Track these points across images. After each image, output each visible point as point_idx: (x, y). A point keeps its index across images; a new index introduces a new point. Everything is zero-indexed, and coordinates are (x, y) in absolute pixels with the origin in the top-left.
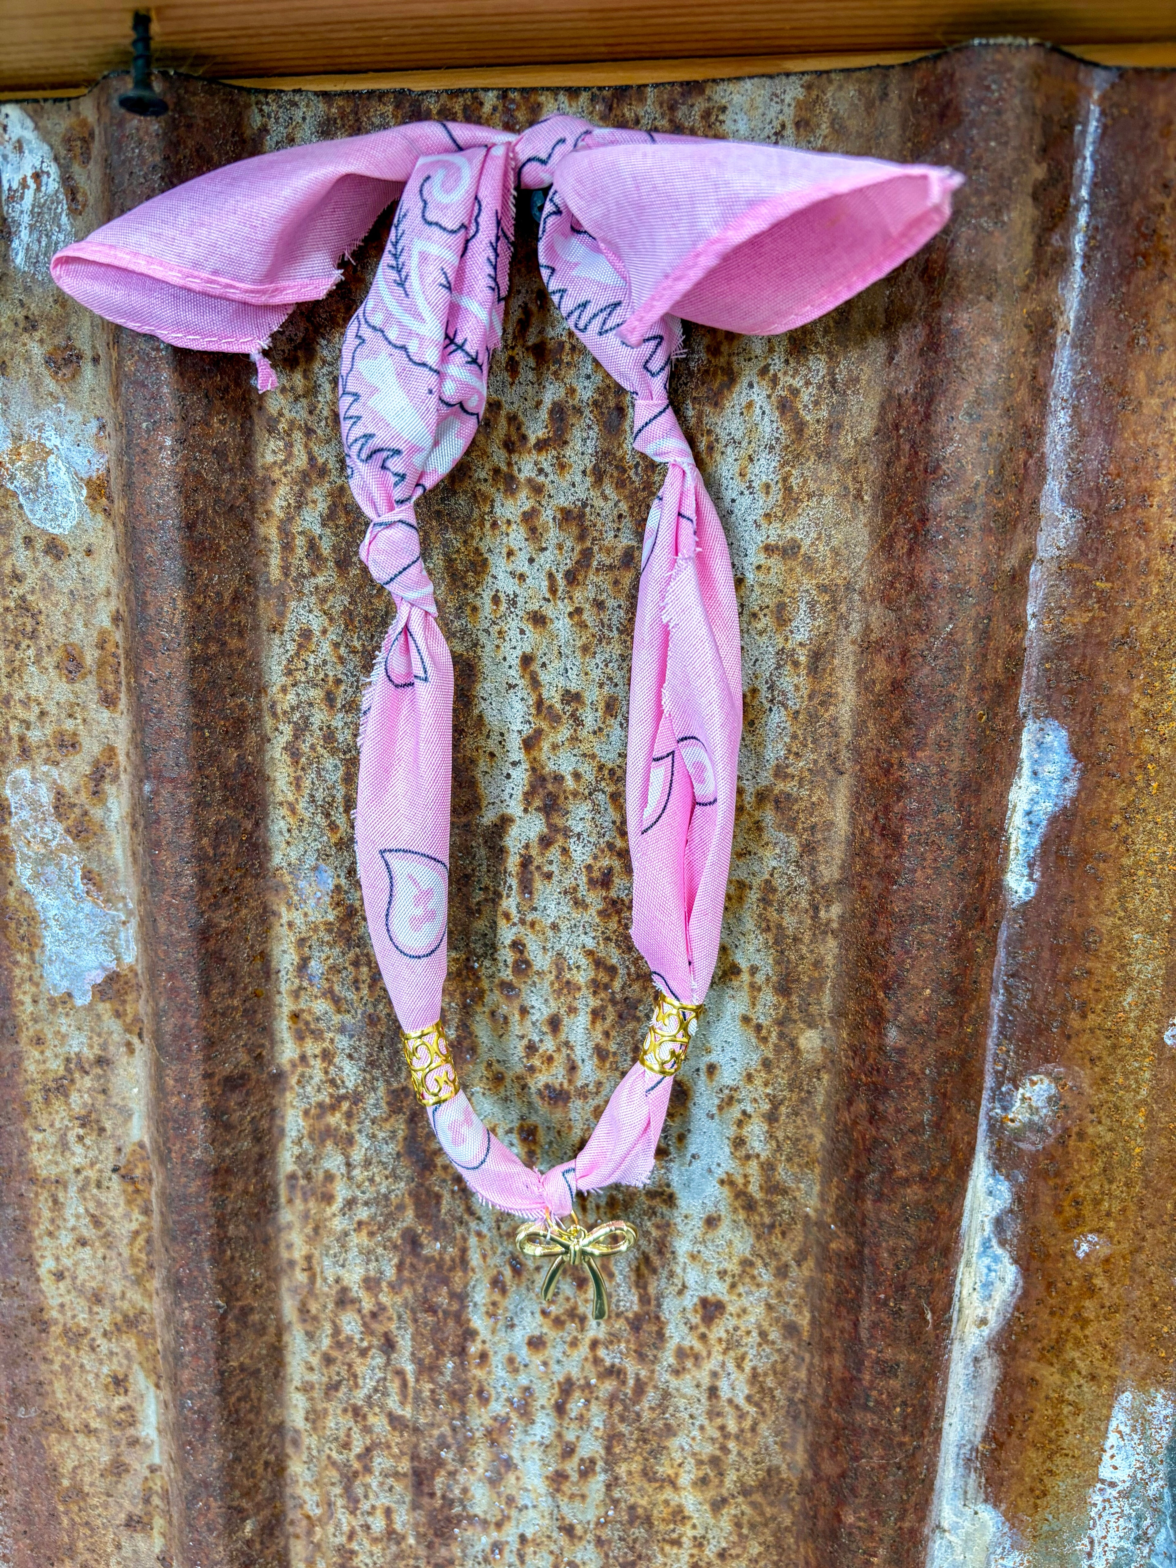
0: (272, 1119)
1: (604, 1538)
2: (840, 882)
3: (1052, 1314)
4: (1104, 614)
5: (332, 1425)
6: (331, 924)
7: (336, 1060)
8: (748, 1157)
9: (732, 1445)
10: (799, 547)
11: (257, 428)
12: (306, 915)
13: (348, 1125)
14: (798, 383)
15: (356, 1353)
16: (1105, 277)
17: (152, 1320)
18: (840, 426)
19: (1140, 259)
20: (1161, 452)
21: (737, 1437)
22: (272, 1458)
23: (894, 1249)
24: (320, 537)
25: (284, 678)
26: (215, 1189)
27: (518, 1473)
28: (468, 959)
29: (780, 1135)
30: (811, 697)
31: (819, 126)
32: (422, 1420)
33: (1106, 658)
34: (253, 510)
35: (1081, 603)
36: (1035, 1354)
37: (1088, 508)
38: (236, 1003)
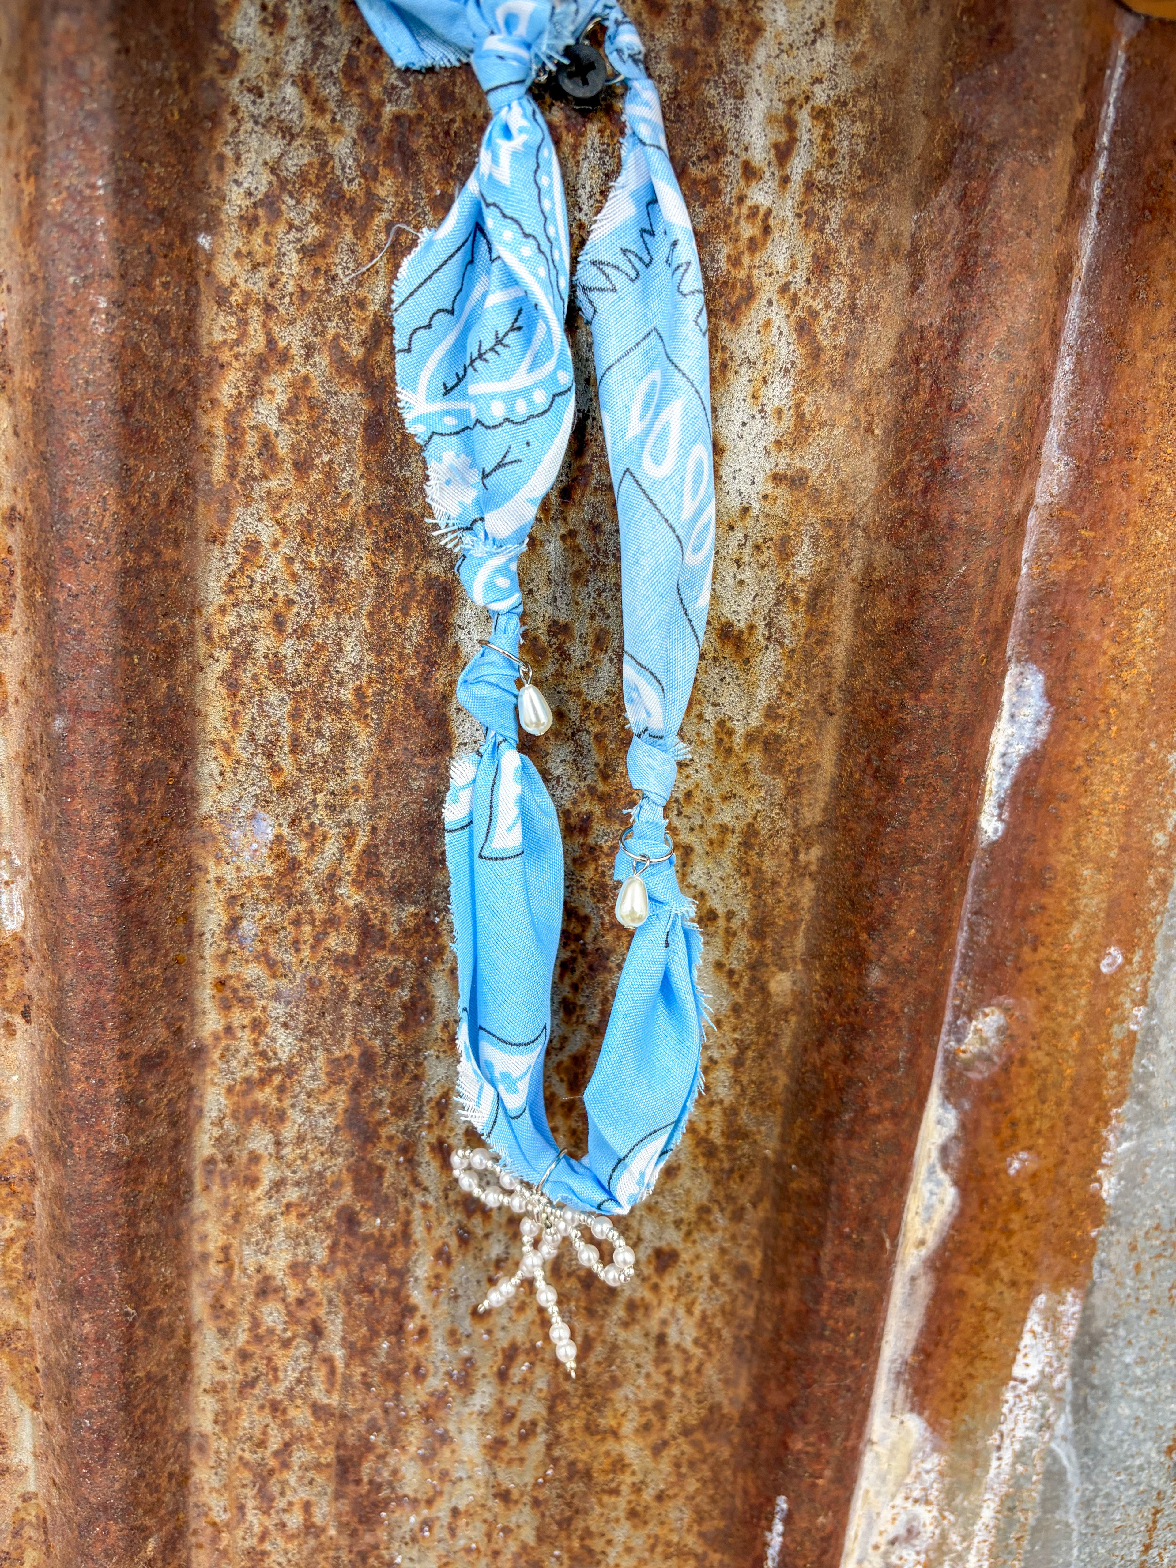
0: (189, 1100)
1: (541, 1498)
2: (821, 825)
3: (983, 1228)
4: (1085, 563)
5: (246, 1424)
6: (268, 878)
7: (269, 1030)
8: (712, 1103)
9: (677, 1389)
10: (807, 478)
11: (203, 298)
12: (238, 869)
13: (280, 1100)
14: (818, 305)
15: (277, 1345)
16: (1116, 227)
17: (29, 1335)
18: (856, 354)
19: (1147, 212)
20: (1149, 405)
21: (682, 1380)
22: (177, 1468)
23: (862, 1184)
24: (277, 434)
25: (223, 597)
26: (126, 1183)
27: (454, 1446)
28: (428, 914)
29: (745, 1079)
30: (807, 636)
31: (859, 29)
32: (351, 1406)
33: (1084, 605)
34: (196, 397)
35: (1066, 551)
36: (965, 1267)
37: (1080, 458)
38: (156, 971)
